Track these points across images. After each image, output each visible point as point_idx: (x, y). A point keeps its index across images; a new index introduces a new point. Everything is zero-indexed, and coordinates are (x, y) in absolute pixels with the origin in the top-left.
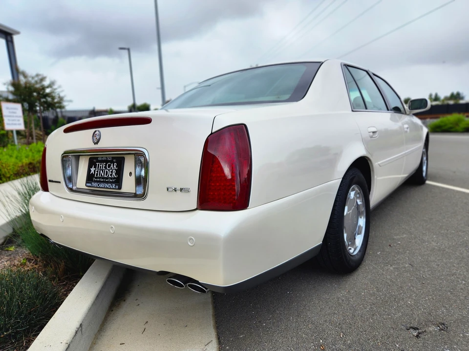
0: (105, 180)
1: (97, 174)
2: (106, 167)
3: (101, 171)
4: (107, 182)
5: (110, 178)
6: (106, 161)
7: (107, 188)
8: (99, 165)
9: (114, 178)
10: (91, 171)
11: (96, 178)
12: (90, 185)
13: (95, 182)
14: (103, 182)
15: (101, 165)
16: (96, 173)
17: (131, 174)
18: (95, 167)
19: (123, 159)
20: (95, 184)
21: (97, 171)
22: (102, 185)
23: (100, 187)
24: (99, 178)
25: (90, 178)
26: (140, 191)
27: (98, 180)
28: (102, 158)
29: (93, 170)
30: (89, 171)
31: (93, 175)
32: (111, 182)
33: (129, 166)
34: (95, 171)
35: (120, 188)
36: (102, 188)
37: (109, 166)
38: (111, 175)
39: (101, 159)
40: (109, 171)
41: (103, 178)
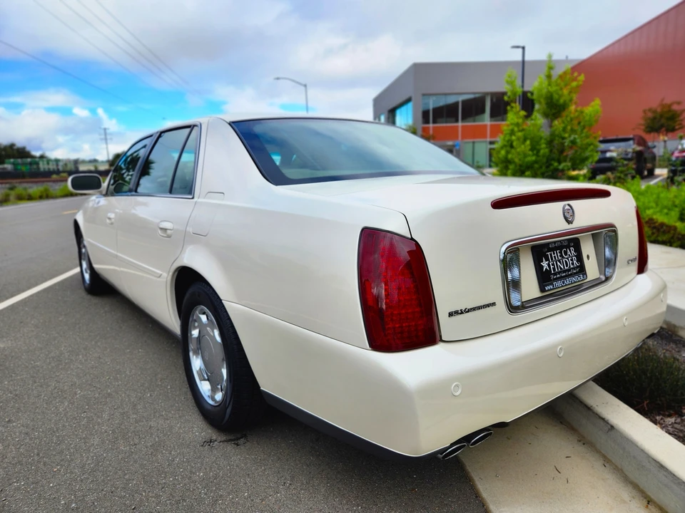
0: (568, 273)
1: (554, 270)
2: (561, 256)
3: (558, 263)
4: (572, 275)
5: (572, 268)
6: (560, 248)
7: (575, 282)
8: (551, 255)
9: (578, 267)
10: (543, 267)
11: (555, 274)
12: (552, 287)
13: (556, 280)
14: (567, 276)
15: (554, 254)
16: (552, 267)
17: (588, 257)
18: (547, 258)
19: (578, 240)
20: (559, 283)
21: (553, 265)
22: (568, 281)
23: (566, 285)
24: (559, 273)
25: (544, 278)
27: (558, 276)
28: (555, 243)
29: (545, 264)
30: (540, 267)
31: (548, 272)
32: (575, 273)
34: (549, 265)
35: (586, 277)
36: (569, 285)
37: (566, 254)
38: (573, 264)
39: (552, 245)
40: (568, 259)
41: (565, 271)
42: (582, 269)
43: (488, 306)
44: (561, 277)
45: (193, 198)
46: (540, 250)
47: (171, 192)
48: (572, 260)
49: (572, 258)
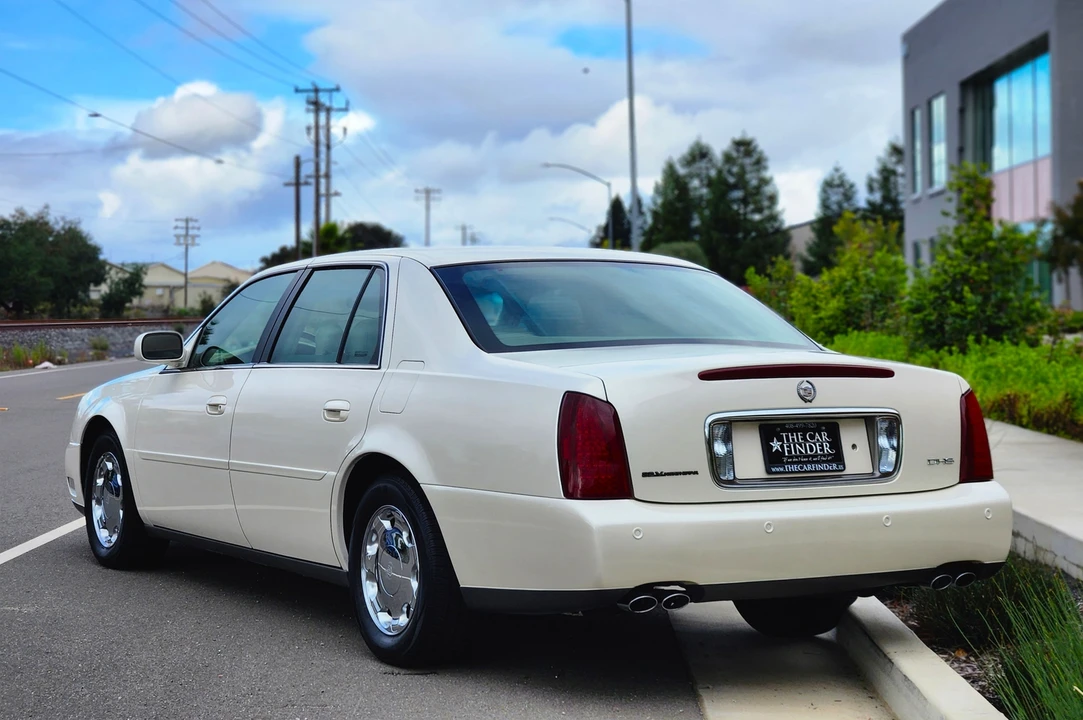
0: (812, 459)
1: (790, 452)
2: (804, 439)
3: (798, 446)
4: (817, 462)
5: (821, 455)
6: (804, 431)
7: (822, 470)
8: (787, 436)
9: (830, 455)
10: (772, 447)
11: (789, 457)
12: (782, 469)
13: (788, 463)
14: (809, 462)
15: (792, 435)
16: (786, 449)
17: (855, 446)
18: (780, 439)
19: (837, 425)
20: (795, 468)
21: (789, 447)
22: (809, 467)
23: (806, 471)
24: (797, 457)
25: (772, 459)
27: (796, 460)
28: (795, 424)
29: (776, 445)
30: (769, 446)
31: (780, 455)
32: (823, 461)
33: (850, 436)
34: (782, 447)
35: (843, 469)
36: (811, 472)
37: (812, 437)
38: (823, 450)
39: (792, 426)
40: (815, 444)
41: (808, 456)
42: (838, 458)
43: (690, 473)
44: (800, 462)
45: (379, 368)
46: (770, 429)
47: (339, 361)
48: (822, 446)
49: (821, 444)
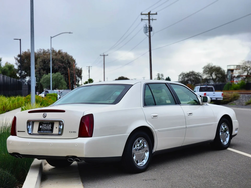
0: (47, 130)
1: (43, 128)
2: (47, 126)
3: (45, 127)
4: (47, 131)
6: (47, 124)
7: (47, 133)
8: (44, 125)
9: (50, 129)
10: (40, 127)
11: (42, 129)
13: (42, 131)
14: (45, 131)
17: (56, 128)
18: (42, 126)
19: (54, 123)
20: (42, 132)
22: (45, 132)
24: (44, 129)
25: (39, 129)
26: (60, 133)
29: (41, 127)
30: (39, 127)
31: (41, 129)
32: (49, 131)
33: (56, 125)
34: (42, 127)
35: (52, 132)
36: (45, 133)
37: (48, 125)
39: (45, 123)
41: (46, 129)
42: (52, 130)
49: (49, 127)
